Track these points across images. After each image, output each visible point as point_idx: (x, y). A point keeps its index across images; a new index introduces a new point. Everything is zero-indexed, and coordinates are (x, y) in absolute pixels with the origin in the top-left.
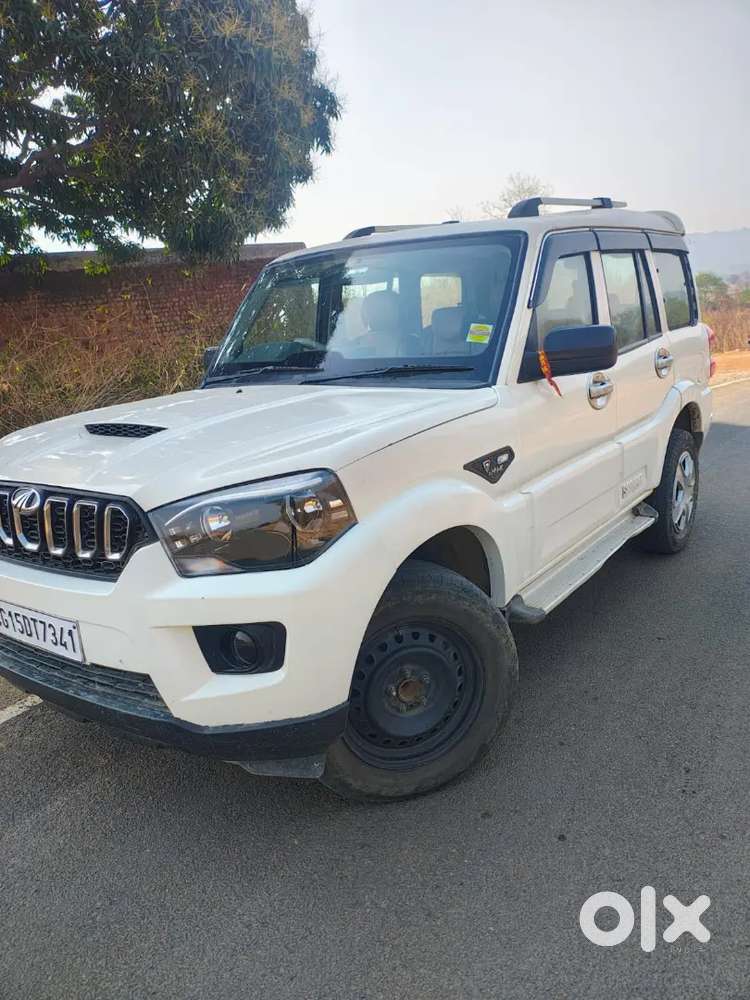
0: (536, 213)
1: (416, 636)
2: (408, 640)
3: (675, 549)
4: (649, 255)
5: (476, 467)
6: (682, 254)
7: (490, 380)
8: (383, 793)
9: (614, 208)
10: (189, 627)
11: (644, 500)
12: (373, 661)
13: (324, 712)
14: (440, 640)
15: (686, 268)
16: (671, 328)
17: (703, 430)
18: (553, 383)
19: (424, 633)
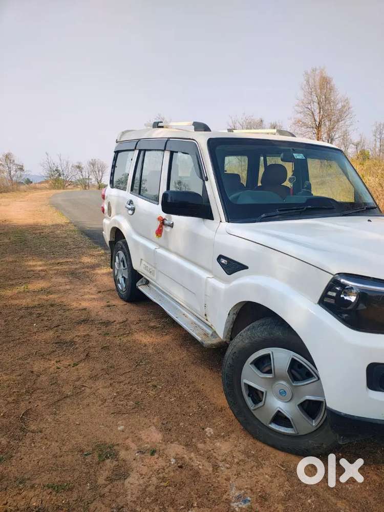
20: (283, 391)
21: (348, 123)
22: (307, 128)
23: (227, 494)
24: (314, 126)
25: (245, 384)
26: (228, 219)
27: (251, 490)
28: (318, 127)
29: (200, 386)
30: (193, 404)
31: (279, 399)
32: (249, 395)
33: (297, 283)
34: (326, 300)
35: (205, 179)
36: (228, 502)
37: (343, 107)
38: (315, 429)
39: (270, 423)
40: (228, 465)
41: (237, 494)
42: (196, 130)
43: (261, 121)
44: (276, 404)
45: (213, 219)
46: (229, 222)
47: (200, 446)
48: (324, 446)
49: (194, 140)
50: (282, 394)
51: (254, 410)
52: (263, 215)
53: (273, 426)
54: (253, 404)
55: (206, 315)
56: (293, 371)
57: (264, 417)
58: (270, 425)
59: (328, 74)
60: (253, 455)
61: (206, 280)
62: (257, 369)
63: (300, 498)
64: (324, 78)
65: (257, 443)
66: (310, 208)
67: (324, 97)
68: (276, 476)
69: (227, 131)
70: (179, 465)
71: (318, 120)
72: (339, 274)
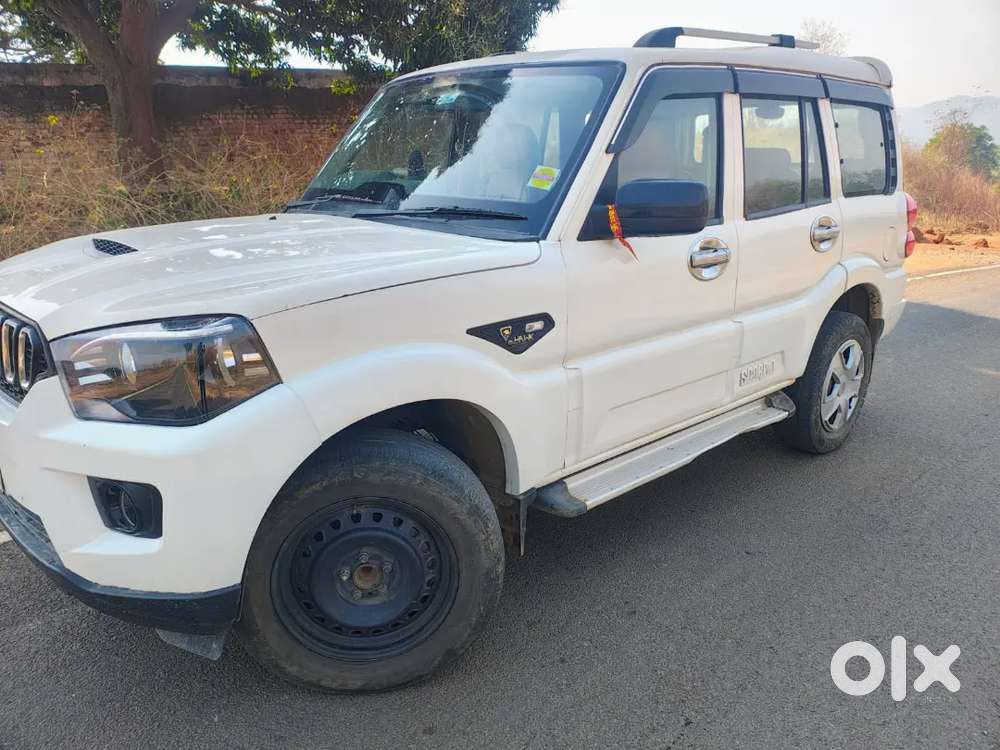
0: (672, 45)
1: (378, 517)
2: (366, 520)
3: (821, 449)
4: (824, 106)
5: (488, 333)
6: (884, 110)
7: (541, 233)
8: (323, 683)
9: (796, 49)
10: (82, 475)
11: (784, 390)
12: (322, 539)
13: (207, 593)
14: (409, 525)
15: (888, 126)
16: (848, 194)
17: (884, 317)
18: (627, 245)
19: (389, 517)
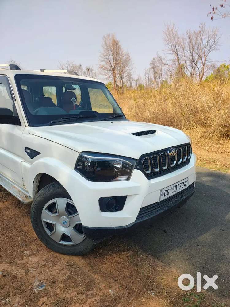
20: (64, 221)
21: (130, 68)
22: (108, 70)
23: (32, 284)
24: (112, 69)
25: (44, 221)
26: (30, 124)
27: (47, 280)
28: (114, 70)
29: (24, 228)
30: (19, 239)
31: (64, 226)
32: (47, 228)
33: (64, 159)
34: (78, 167)
35: (14, 100)
36: (32, 289)
37: (127, 58)
38: (83, 239)
39: (60, 241)
40: (35, 269)
41: (38, 284)
42: (11, 69)
43: (80, 65)
44: (61, 229)
45: (21, 125)
46: (30, 126)
47: (19, 262)
48: (89, 247)
49: (6, 75)
50: (64, 224)
51: (51, 235)
52: (52, 122)
53: (62, 242)
54: (50, 232)
55: (24, 185)
56: (69, 210)
57: (56, 238)
58: (60, 242)
59: (117, 38)
60: (51, 261)
61: (21, 163)
62: (49, 212)
63: (74, 278)
64: (115, 41)
65: (55, 254)
66: (81, 117)
67: (115, 52)
68: (62, 269)
69: (40, 71)
70: (4, 275)
71: (113, 66)
72: (83, 152)
